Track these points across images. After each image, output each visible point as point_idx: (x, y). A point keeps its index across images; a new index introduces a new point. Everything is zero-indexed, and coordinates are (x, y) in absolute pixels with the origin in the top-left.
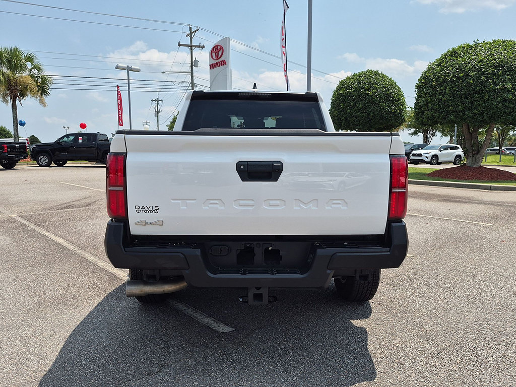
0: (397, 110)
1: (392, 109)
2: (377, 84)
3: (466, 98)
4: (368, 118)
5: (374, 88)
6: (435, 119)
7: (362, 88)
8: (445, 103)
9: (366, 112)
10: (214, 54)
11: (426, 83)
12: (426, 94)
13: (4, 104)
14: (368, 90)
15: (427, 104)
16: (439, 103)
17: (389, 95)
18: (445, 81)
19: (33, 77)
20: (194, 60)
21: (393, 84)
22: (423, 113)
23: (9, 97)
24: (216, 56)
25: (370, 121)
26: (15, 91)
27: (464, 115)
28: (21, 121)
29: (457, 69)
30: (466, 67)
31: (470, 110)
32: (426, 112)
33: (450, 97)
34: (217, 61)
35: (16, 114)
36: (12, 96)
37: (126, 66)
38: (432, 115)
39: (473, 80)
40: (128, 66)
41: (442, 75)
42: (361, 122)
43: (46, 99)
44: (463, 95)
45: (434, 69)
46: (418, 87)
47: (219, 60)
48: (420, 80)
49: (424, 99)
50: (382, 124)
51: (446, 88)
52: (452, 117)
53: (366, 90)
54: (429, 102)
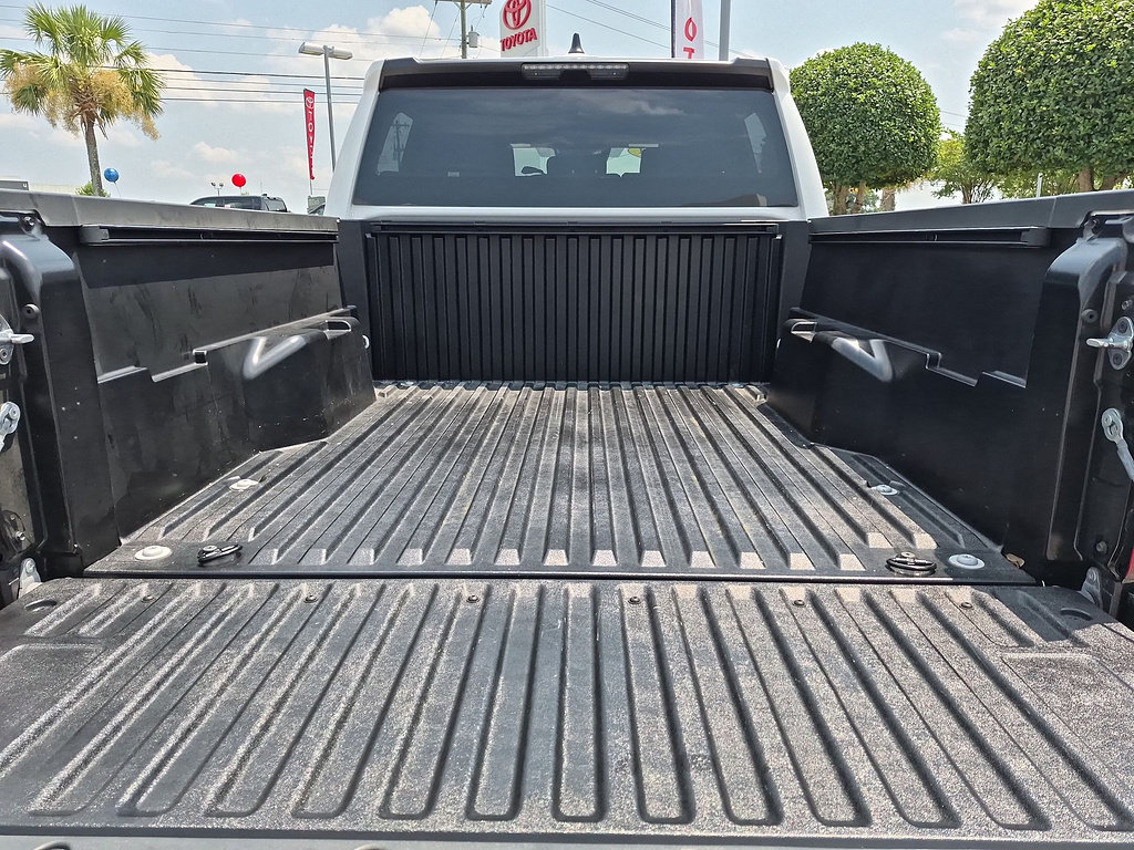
0: (920, 138)
1: (907, 136)
2: (877, 77)
3: (1097, 105)
4: (853, 157)
5: (869, 86)
6: (1016, 158)
7: (843, 85)
8: (1042, 118)
9: (849, 143)
10: (510, 16)
11: (997, 72)
12: (996, 97)
13: (70, 134)
14: (856, 90)
15: (998, 121)
16: (1027, 118)
17: (903, 103)
18: (1046, 65)
19: (124, 73)
20: (468, 30)
21: (913, 78)
22: (986, 143)
23: (79, 118)
24: (514, 19)
25: (857, 162)
26: (90, 107)
27: (1089, 147)
28: (108, 171)
29: (1078, 34)
30: (1102, 27)
31: (1103, 133)
32: (995, 140)
33: (1057, 104)
34: (517, 32)
35: (96, 156)
36: (85, 116)
37: (322, 47)
38: (1010, 148)
39: (1118, 60)
40: (325, 47)
41: (1039, 49)
42: (836, 165)
43: (158, 121)
44: (1088, 97)
45: (1020, 35)
46: (979, 82)
47: (522, 30)
48: (984, 66)
49: (991, 110)
50: (883, 170)
51: (1047, 80)
52: (1059, 152)
53: (850, 90)
54: (1003, 117)
